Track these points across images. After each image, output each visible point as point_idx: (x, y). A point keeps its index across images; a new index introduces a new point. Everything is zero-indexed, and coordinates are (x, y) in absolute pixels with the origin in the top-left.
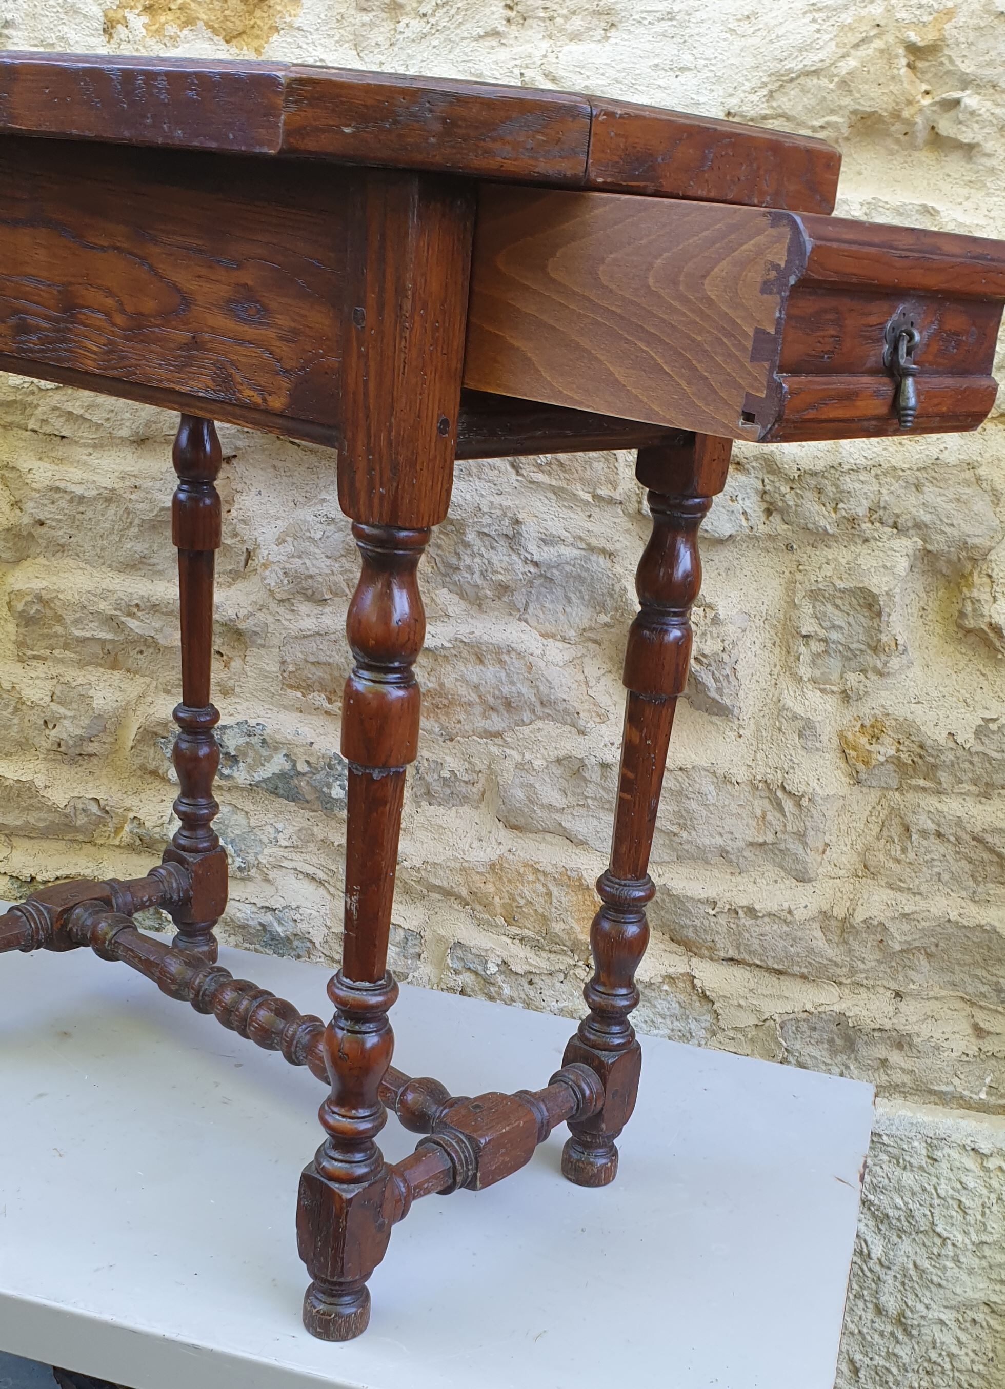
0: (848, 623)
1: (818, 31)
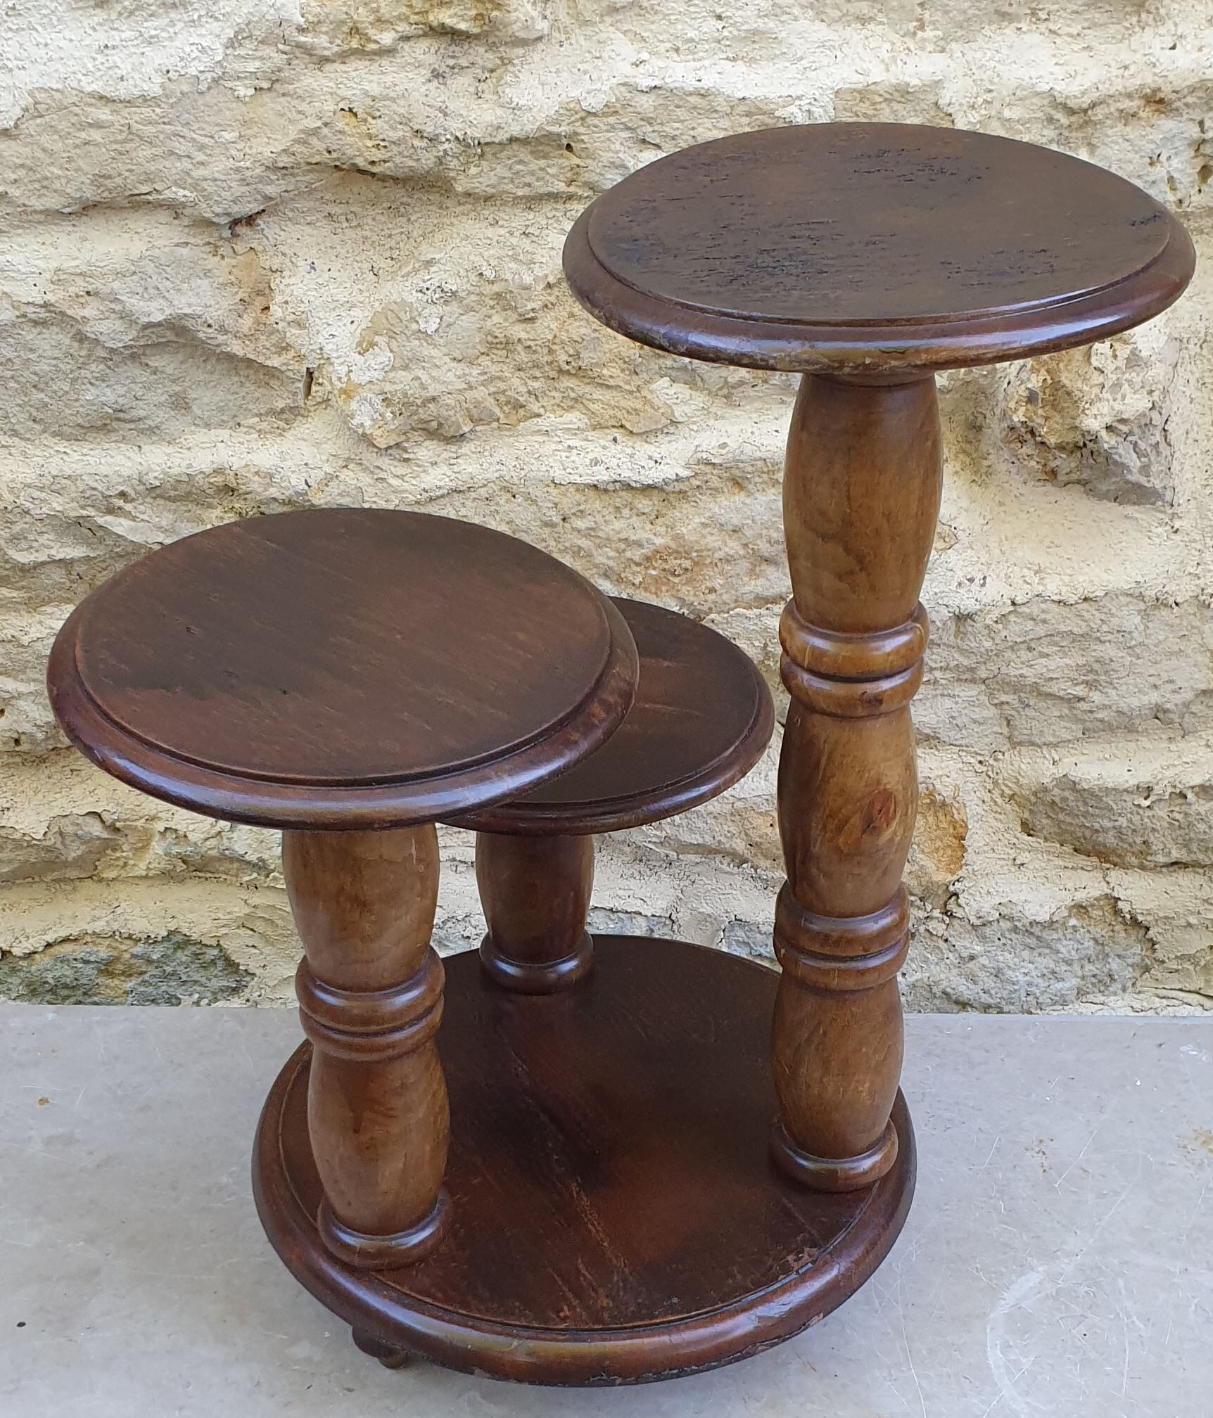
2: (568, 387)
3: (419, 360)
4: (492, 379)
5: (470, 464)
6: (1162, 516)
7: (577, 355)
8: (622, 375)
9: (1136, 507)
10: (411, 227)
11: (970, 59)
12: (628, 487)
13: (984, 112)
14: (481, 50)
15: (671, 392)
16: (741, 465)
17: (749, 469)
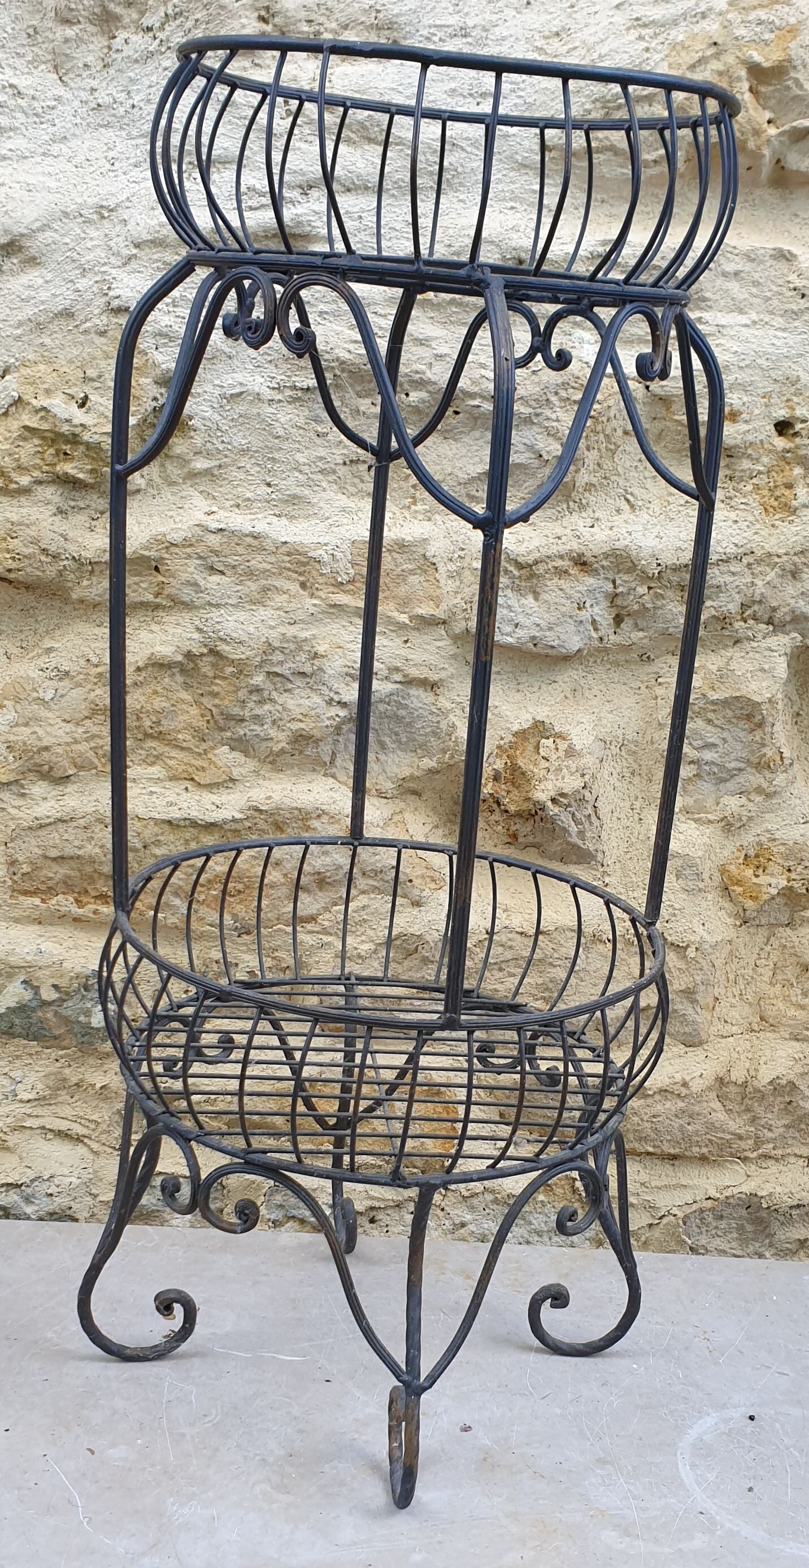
0: (723, 739)
1: (647, 50)
2: (151, 747)
3: (38, 720)
4: (93, 737)
5: (73, 800)
6: (595, 873)
7: (158, 723)
8: (192, 740)
9: (577, 866)
10: (38, 626)
11: (449, 526)
12: (194, 824)
13: (458, 564)
14: (95, 497)
15: (230, 757)
16: (282, 812)
17: (288, 816)
